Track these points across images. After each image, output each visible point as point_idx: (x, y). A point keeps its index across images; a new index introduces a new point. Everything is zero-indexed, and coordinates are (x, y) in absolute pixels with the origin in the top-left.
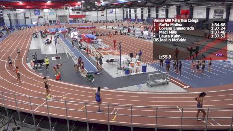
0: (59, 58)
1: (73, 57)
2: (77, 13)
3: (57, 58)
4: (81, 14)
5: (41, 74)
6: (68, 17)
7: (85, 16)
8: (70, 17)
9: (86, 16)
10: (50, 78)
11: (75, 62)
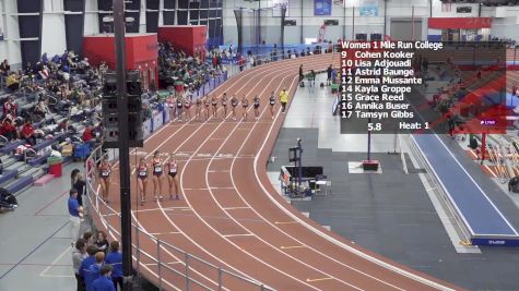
0: (375, 167)
1: (424, 171)
2: (459, 10)
3: (366, 167)
4: (474, 14)
5: (307, 214)
6: (425, 25)
7: (487, 23)
8: (433, 23)
9: (495, 24)
10: (335, 233)
11: (429, 189)
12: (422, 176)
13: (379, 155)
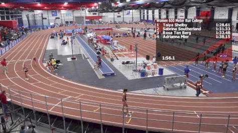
0: (75, 59)
1: (88, 58)
2: (93, 14)
3: (72, 59)
4: (97, 15)
5: (57, 74)
6: (84, 18)
7: (101, 17)
9: (103, 18)
10: (66, 78)
11: (90, 63)
12: (88, 60)
13: (76, 55)
